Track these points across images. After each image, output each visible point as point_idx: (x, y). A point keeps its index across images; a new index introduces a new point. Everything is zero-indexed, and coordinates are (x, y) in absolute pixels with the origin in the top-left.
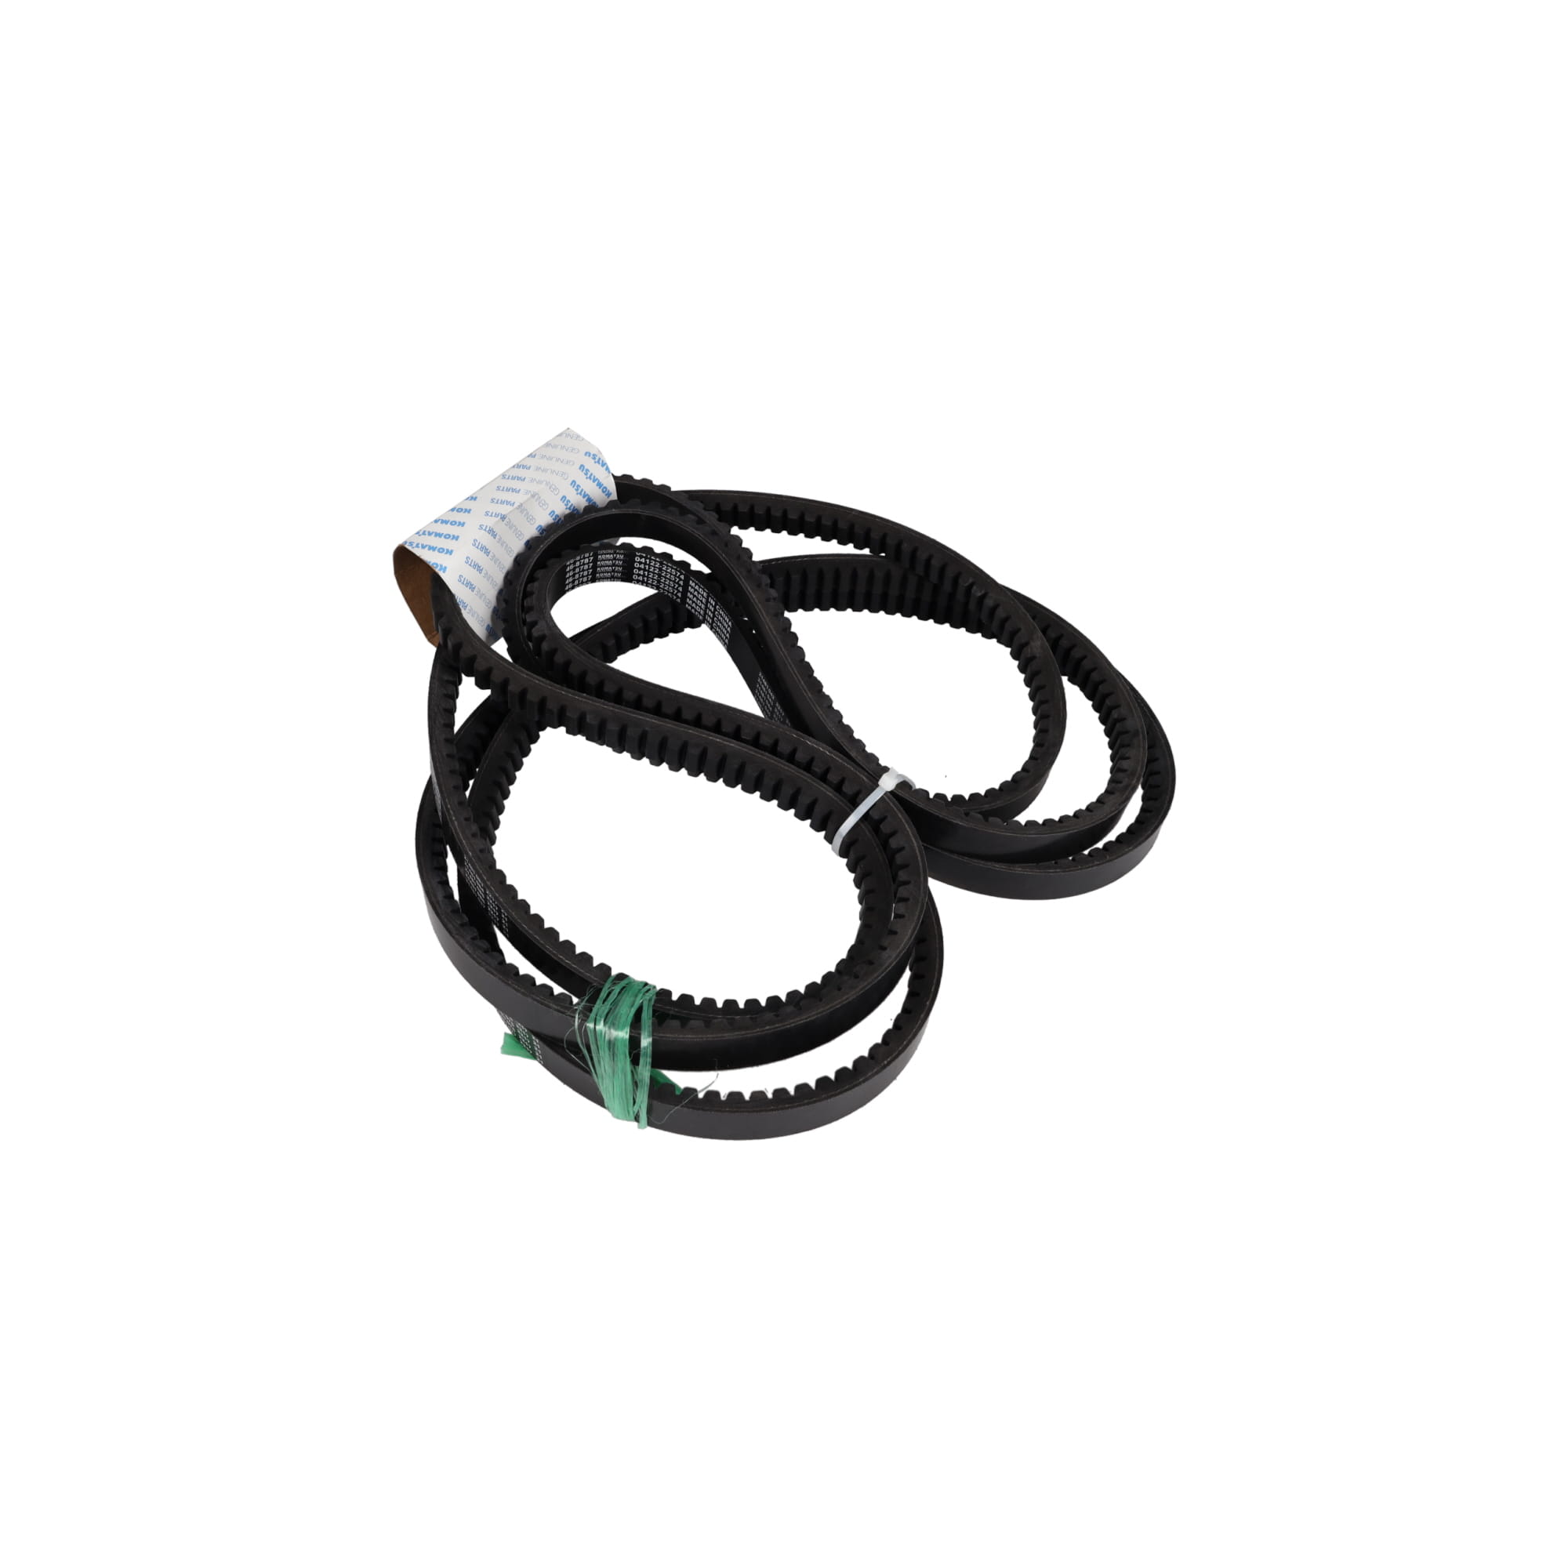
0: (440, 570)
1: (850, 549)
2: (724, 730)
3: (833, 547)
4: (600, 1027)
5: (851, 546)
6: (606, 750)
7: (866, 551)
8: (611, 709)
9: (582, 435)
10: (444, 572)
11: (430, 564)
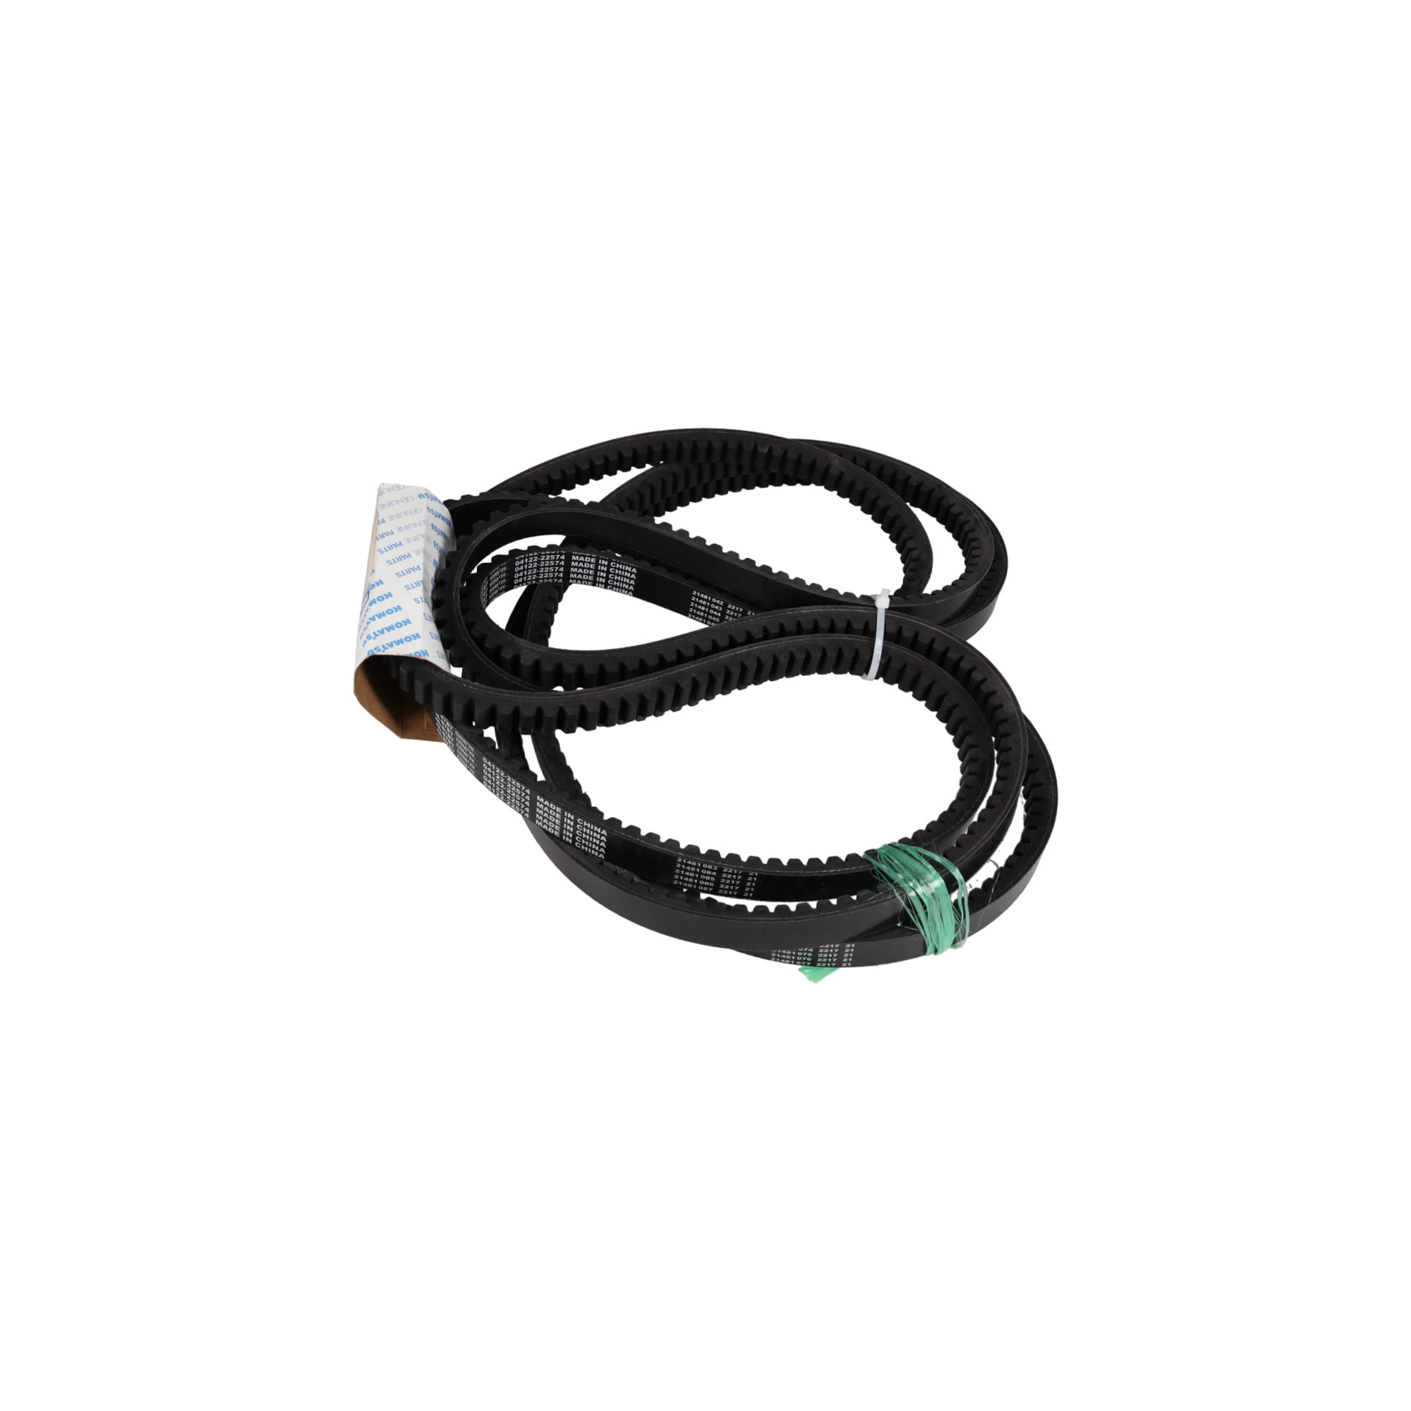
0: (424, 656)
1: (635, 472)
2: (740, 641)
3: (622, 478)
4: (920, 890)
5: (633, 469)
6: (633, 724)
7: (648, 467)
8: (657, 677)
9: (401, 483)
10: (428, 655)
11: (414, 656)
